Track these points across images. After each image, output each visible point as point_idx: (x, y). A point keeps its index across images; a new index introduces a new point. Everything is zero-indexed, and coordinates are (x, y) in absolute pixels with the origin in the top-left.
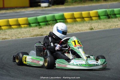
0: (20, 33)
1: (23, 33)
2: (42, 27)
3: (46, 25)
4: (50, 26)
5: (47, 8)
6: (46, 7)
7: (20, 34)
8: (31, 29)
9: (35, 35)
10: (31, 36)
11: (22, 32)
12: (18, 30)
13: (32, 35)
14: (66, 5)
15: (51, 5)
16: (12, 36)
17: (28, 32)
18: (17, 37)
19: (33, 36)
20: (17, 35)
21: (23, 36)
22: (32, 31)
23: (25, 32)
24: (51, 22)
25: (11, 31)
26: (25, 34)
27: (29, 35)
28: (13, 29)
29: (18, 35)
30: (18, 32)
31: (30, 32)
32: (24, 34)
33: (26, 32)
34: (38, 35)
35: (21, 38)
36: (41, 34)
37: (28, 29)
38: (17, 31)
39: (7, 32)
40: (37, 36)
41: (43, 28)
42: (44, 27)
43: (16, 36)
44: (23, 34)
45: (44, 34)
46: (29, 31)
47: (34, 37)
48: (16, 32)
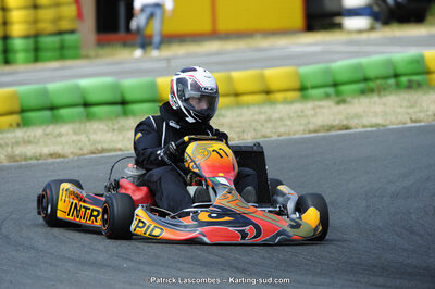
0: (269, 120)
1: (281, 119)
2: (349, 99)
3: (363, 92)
4: (375, 98)
5: (364, 36)
6: (360, 31)
7: (269, 125)
8: (309, 105)
9: (323, 126)
10: (310, 132)
11: (276, 116)
12: (263, 110)
13: (312, 127)
14: (431, 24)
15: (378, 25)
16: (243, 132)
17: (299, 116)
18: (259, 136)
19: (316, 131)
20: (259, 127)
21: (282, 130)
22: (312, 112)
23: (289, 115)
24: (379, 82)
25: (240, 115)
26: (289, 122)
27: (302, 128)
28: (248, 105)
29: (263, 125)
30: (263, 117)
31: (306, 116)
32: (286, 125)
33: (290, 118)
34: (331, 128)
35: (275, 137)
36: (345, 122)
37: (298, 106)
38: (260, 113)
39: (224, 116)
40: (328, 130)
41: (350, 103)
42: (356, 100)
43: (255, 130)
44: (279, 123)
45: (353, 123)
46: (302, 111)
47: (320, 134)
48: (256, 117)
